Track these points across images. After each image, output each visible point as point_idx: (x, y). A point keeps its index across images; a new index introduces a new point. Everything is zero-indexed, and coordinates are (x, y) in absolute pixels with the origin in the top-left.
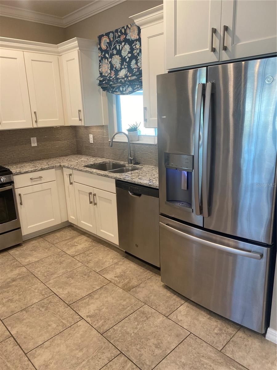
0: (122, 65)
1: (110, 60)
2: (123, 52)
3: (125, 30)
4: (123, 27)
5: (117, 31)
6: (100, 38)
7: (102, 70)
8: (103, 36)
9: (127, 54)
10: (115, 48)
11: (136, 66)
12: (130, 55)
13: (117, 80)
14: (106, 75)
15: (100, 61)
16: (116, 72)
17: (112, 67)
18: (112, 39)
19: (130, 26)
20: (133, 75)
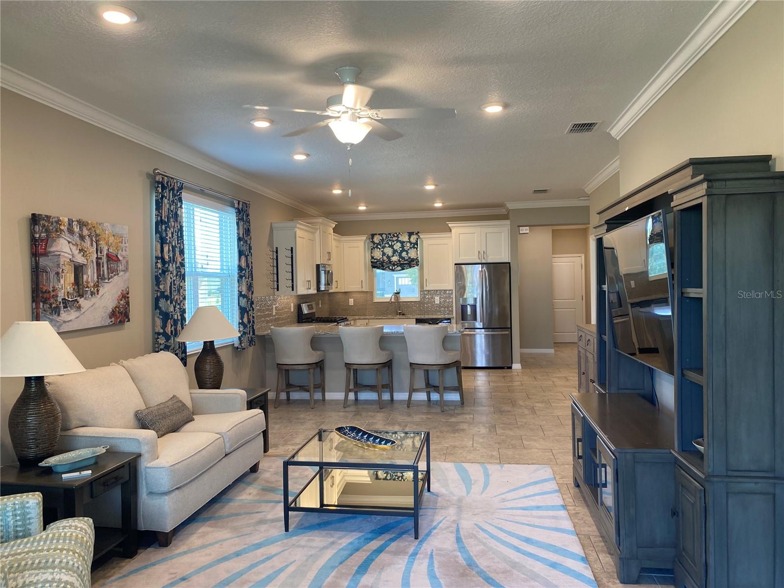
0: (393, 254)
2: (394, 246)
5: (390, 234)
6: (373, 236)
7: (374, 255)
9: (398, 248)
10: (388, 243)
11: (406, 256)
12: (401, 249)
13: (390, 262)
14: (378, 258)
15: (372, 249)
16: (388, 257)
17: (384, 254)
18: (385, 238)
19: (402, 234)
20: (405, 261)
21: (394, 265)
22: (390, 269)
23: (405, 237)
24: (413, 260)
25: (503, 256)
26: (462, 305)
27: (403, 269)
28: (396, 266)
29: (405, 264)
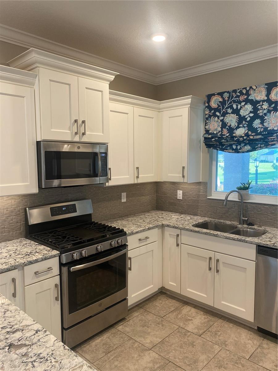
0: (239, 124)
1: (222, 118)
2: (241, 111)
3: (247, 91)
4: (246, 88)
5: (235, 91)
6: (209, 97)
7: (209, 127)
8: (214, 95)
9: (247, 113)
10: (231, 107)
11: (260, 126)
12: (252, 115)
13: (232, 137)
14: (215, 132)
15: (207, 119)
16: (231, 130)
17: (224, 125)
18: (226, 99)
19: (254, 88)
20: (257, 134)
21: (239, 142)
22: (233, 149)
23: (260, 92)
24: (272, 133)
27: (254, 149)
28: (242, 145)
29: (257, 140)
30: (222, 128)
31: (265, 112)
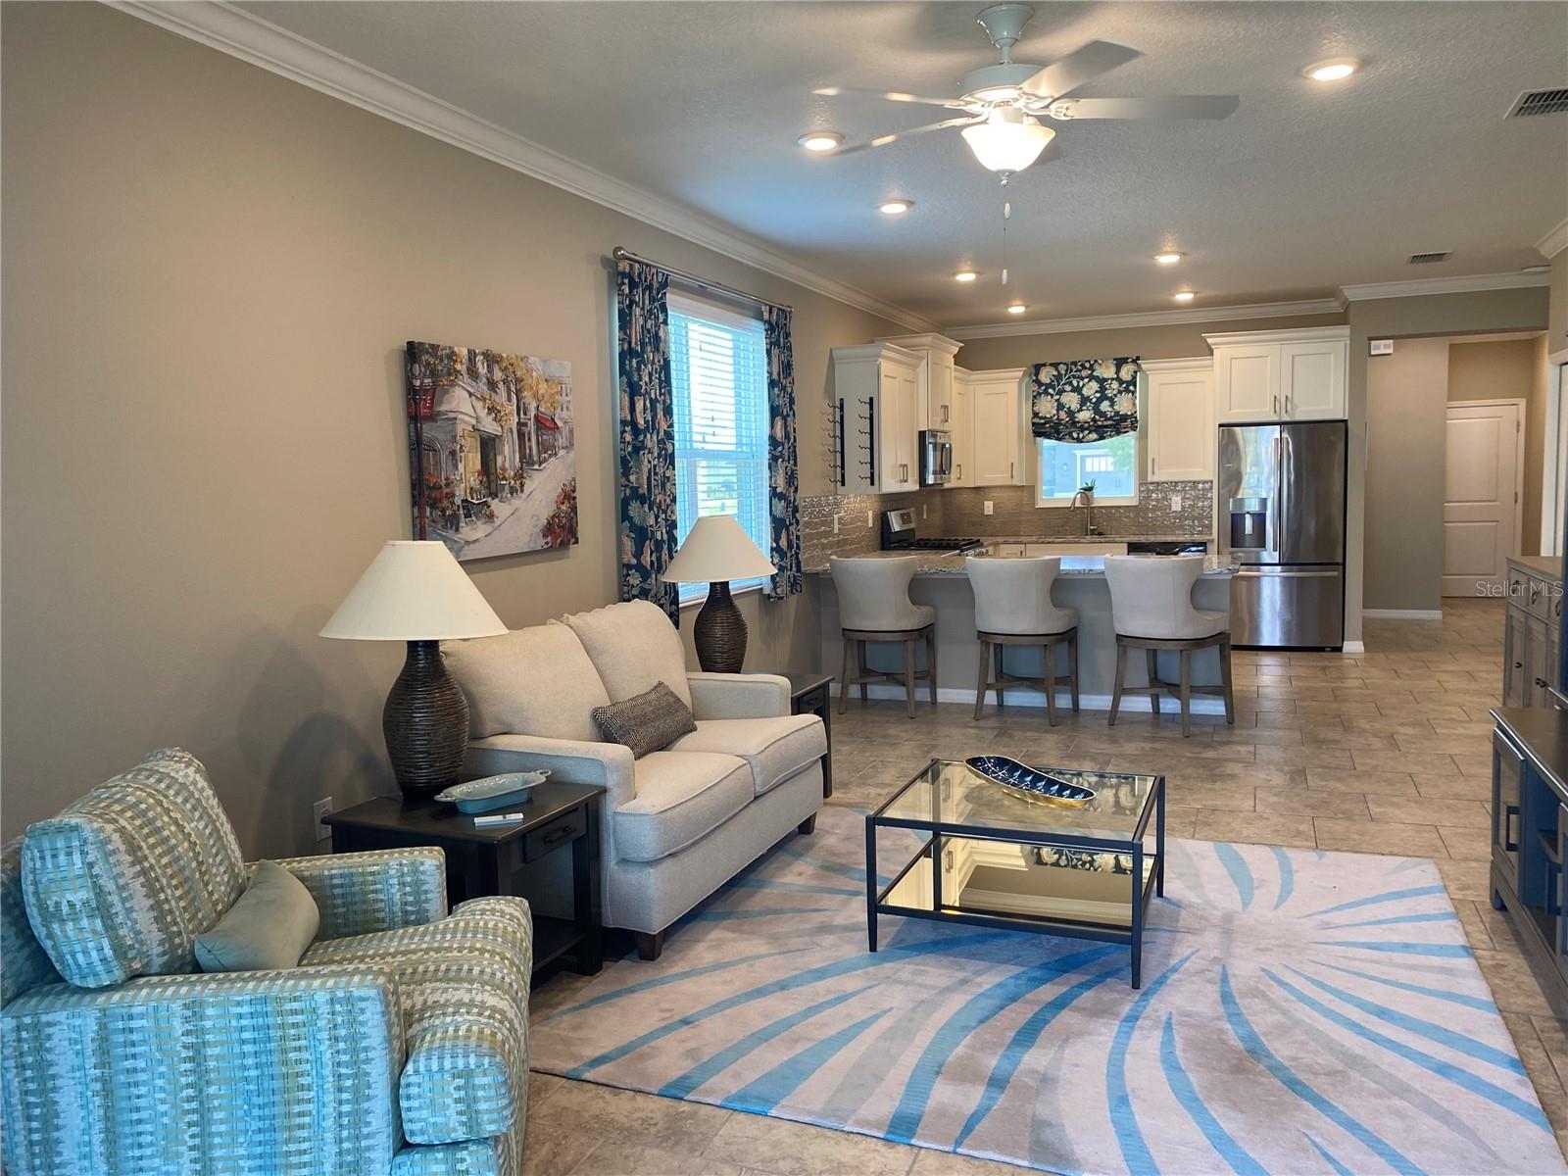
0: (1081, 406)
1: (1058, 397)
2: (1084, 389)
3: (1092, 366)
4: (1089, 361)
5: (1075, 363)
6: (1038, 368)
7: (1039, 409)
8: (1044, 365)
9: (1092, 393)
10: (1071, 383)
11: (1110, 409)
12: (1098, 395)
13: (1074, 423)
14: (1048, 416)
15: (1035, 397)
16: (1071, 413)
17: (1060, 407)
18: (1063, 372)
19: (1100, 362)
20: (1107, 419)
21: (1082, 429)
22: (1073, 439)
23: (1107, 367)
24: (1124, 418)
25: (1332, 407)
26: (1233, 515)
27: (1102, 438)
28: (1086, 432)
29: (1106, 426)
30: (1058, 410)
31: (1115, 392)
